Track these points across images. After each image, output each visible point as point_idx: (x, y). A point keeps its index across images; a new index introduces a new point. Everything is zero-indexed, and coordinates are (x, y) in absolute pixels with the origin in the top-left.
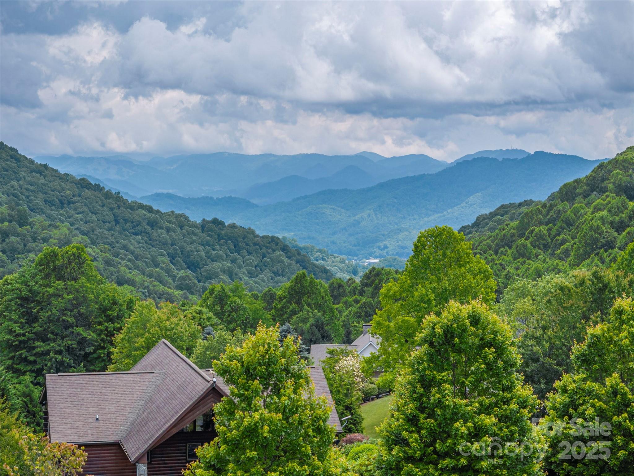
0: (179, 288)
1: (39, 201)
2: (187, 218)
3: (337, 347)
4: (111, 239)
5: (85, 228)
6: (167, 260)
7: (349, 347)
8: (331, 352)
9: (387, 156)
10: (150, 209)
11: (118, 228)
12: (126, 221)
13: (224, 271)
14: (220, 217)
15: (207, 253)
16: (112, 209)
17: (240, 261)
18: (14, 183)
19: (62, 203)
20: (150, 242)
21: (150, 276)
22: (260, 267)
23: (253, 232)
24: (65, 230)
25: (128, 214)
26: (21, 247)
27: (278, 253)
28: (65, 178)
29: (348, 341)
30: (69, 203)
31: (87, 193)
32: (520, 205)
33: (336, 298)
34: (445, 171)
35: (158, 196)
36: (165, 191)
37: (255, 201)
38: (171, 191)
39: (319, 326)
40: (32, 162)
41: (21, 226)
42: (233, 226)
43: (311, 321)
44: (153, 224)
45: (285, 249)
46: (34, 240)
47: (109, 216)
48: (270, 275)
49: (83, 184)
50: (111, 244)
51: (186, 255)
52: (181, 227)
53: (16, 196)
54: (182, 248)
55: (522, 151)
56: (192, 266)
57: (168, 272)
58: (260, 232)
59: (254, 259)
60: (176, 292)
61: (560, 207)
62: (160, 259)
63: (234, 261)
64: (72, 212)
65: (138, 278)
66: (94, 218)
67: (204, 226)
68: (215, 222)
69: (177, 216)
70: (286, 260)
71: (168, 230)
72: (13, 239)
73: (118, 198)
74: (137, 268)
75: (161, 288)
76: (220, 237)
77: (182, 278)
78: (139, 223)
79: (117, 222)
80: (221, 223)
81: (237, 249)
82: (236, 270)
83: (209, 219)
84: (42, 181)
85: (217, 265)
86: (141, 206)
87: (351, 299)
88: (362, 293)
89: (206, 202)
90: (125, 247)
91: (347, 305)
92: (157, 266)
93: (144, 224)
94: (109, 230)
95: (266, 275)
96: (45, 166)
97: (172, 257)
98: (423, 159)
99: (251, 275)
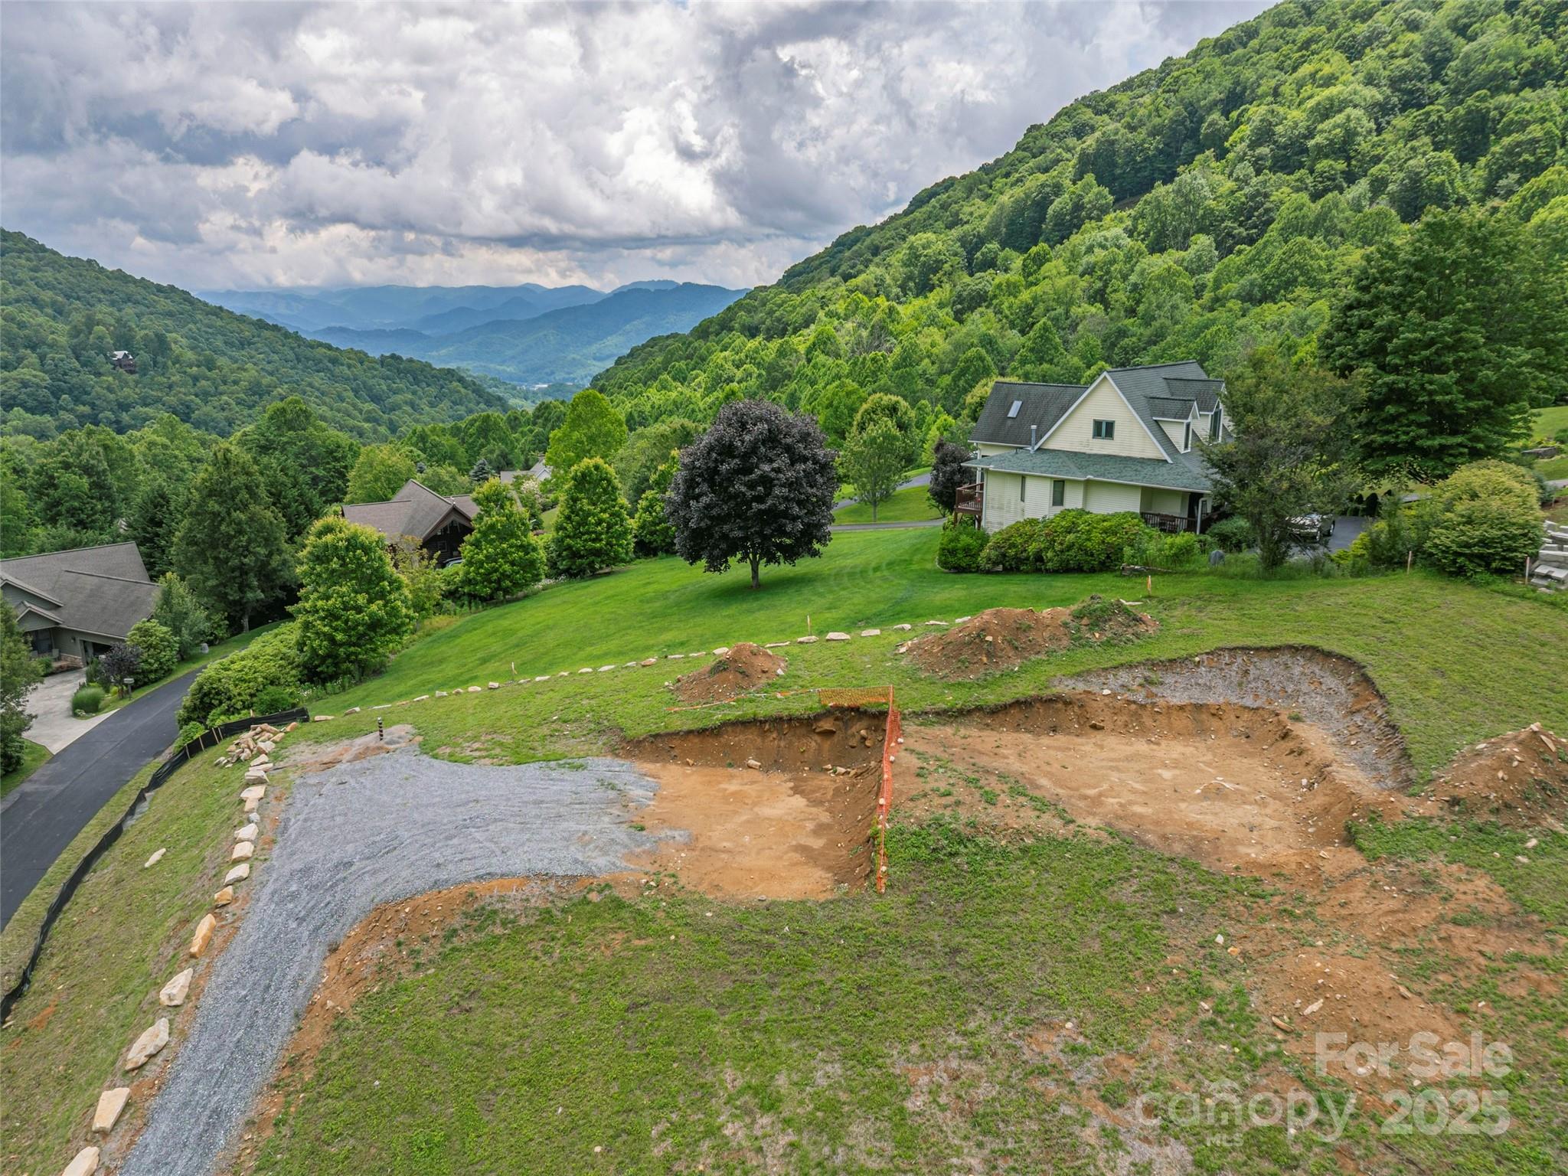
0: (367, 420)
1: (219, 342)
2: (366, 354)
3: (519, 473)
4: (296, 377)
5: (269, 368)
6: (351, 394)
7: (529, 473)
8: (517, 477)
9: (551, 287)
10: (329, 347)
11: (300, 366)
12: (308, 359)
13: (406, 403)
14: (398, 353)
15: (388, 386)
16: (292, 349)
17: (420, 393)
18: (191, 326)
19: (242, 344)
20: (334, 378)
21: (339, 411)
22: (440, 397)
23: (430, 366)
24: (254, 373)
25: (308, 352)
26: (212, 390)
27: (455, 384)
28: (242, 319)
29: (527, 467)
30: (250, 344)
31: (267, 333)
32: (668, 337)
33: (514, 429)
34: (603, 301)
35: (330, 330)
36: (338, 325)
37: (427, 332)
38: (343, 325)
39: (504, 456)
40: (206, 304)
41: (210, 370)
42: (411, 360)
43: (497, 452)
44: (334, 361)
45: (461, 380)
46: (225, 383)
47: (291, 355)
48: (449, 404)
49: (261, 325)
50: (297, 382)
51: (369, 389)
52: (362, 363)
53: (195, 339)
54: (364, 383)
55: (672, 282)
56: (376, 399)
57: (354, 406)
58: (438, 365)
59: (433, 391)
60: (366, 425)
61: (696, 344)
62: (345, 394)
63: (414, 393)
64: (253, 353)
65: (329, 414)
66: (276, 357)
67: (383, 361)
68: (393, 356)
69: (356, 353)
70: (463, 390)
71: (349, 366)
72: (204, 383)
73: (296, 337)
74: (324, 403)
75: (351, 422)
76: (399, 371)
77: (369, 412)
78: (320, 361)
79: (299, 361)
80: (399, 358)
81: (417, 381)
82: (417, 401)
83: (388, 354)
84: (219, 323)
85: (399, 398)
86: (320, 345)
87: (526, 429)
88: (535, 424)
89: (379, 334)
90: (310, 385)
91: (523, 434)
92: (343, 400)
93: (326, 361)
94: (292, 368)
95: (445, 404)
96: (220, 308)
97: (356, 392)
98: (582, 290)
99: (432, 405)
